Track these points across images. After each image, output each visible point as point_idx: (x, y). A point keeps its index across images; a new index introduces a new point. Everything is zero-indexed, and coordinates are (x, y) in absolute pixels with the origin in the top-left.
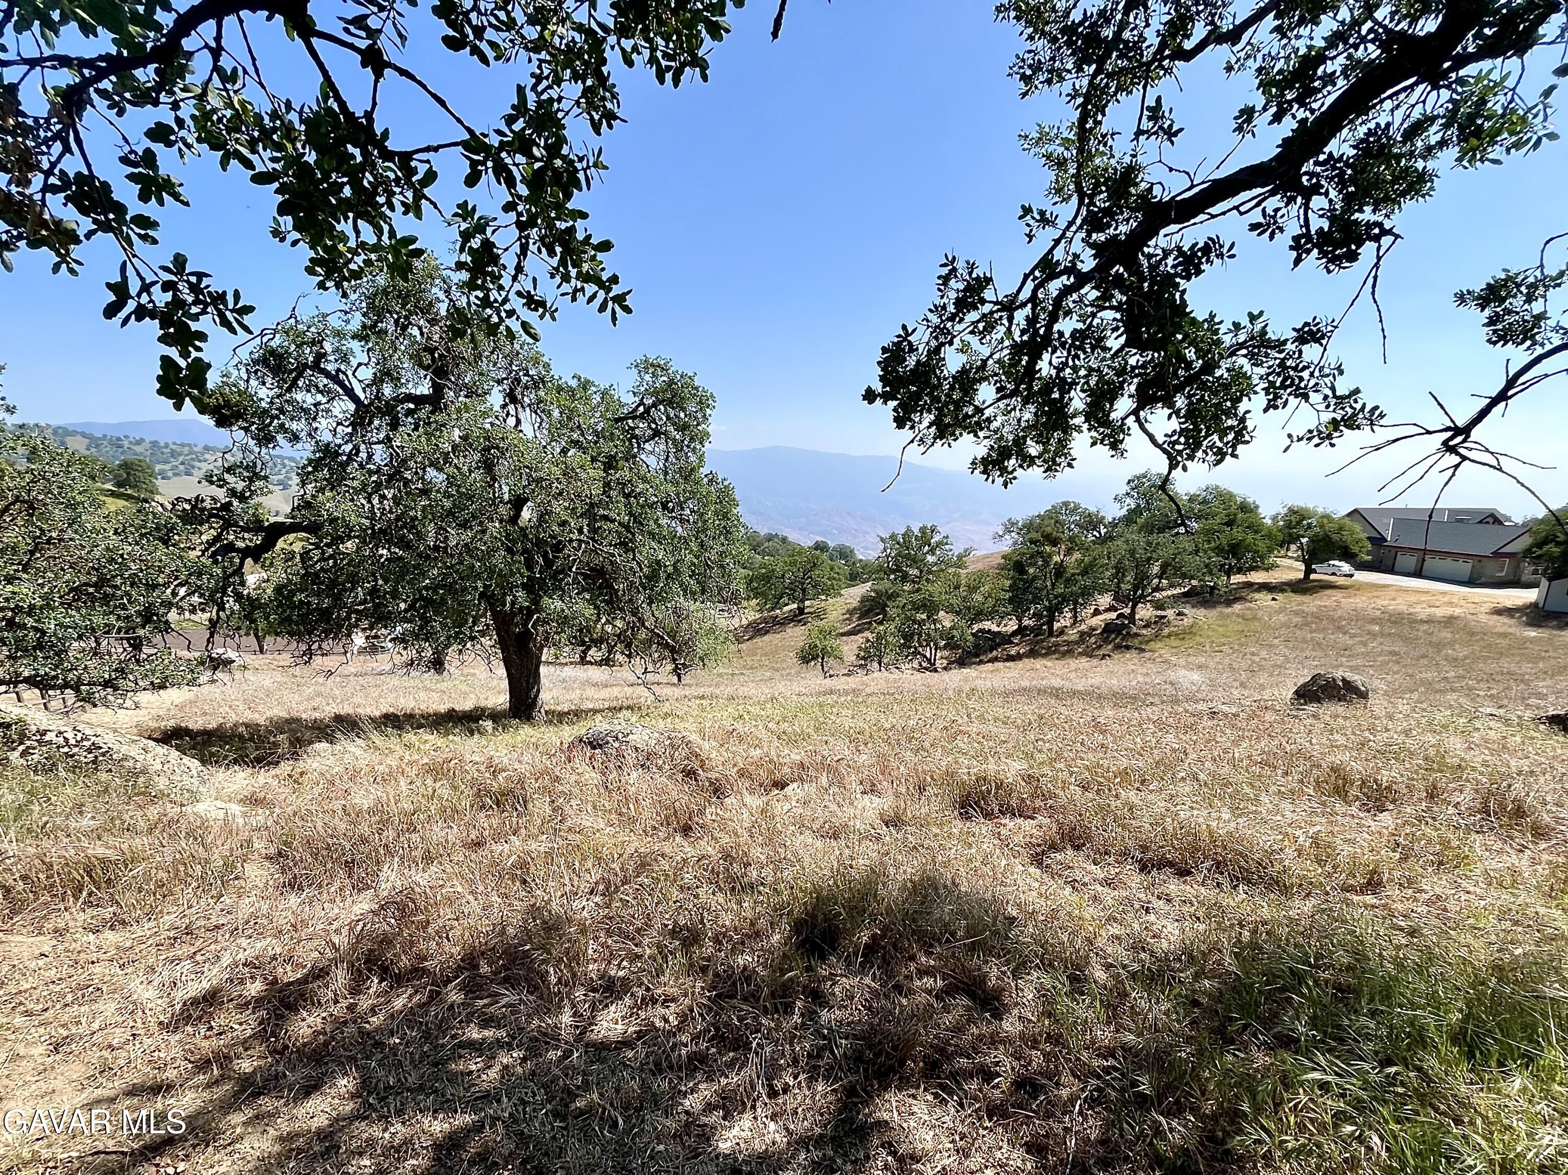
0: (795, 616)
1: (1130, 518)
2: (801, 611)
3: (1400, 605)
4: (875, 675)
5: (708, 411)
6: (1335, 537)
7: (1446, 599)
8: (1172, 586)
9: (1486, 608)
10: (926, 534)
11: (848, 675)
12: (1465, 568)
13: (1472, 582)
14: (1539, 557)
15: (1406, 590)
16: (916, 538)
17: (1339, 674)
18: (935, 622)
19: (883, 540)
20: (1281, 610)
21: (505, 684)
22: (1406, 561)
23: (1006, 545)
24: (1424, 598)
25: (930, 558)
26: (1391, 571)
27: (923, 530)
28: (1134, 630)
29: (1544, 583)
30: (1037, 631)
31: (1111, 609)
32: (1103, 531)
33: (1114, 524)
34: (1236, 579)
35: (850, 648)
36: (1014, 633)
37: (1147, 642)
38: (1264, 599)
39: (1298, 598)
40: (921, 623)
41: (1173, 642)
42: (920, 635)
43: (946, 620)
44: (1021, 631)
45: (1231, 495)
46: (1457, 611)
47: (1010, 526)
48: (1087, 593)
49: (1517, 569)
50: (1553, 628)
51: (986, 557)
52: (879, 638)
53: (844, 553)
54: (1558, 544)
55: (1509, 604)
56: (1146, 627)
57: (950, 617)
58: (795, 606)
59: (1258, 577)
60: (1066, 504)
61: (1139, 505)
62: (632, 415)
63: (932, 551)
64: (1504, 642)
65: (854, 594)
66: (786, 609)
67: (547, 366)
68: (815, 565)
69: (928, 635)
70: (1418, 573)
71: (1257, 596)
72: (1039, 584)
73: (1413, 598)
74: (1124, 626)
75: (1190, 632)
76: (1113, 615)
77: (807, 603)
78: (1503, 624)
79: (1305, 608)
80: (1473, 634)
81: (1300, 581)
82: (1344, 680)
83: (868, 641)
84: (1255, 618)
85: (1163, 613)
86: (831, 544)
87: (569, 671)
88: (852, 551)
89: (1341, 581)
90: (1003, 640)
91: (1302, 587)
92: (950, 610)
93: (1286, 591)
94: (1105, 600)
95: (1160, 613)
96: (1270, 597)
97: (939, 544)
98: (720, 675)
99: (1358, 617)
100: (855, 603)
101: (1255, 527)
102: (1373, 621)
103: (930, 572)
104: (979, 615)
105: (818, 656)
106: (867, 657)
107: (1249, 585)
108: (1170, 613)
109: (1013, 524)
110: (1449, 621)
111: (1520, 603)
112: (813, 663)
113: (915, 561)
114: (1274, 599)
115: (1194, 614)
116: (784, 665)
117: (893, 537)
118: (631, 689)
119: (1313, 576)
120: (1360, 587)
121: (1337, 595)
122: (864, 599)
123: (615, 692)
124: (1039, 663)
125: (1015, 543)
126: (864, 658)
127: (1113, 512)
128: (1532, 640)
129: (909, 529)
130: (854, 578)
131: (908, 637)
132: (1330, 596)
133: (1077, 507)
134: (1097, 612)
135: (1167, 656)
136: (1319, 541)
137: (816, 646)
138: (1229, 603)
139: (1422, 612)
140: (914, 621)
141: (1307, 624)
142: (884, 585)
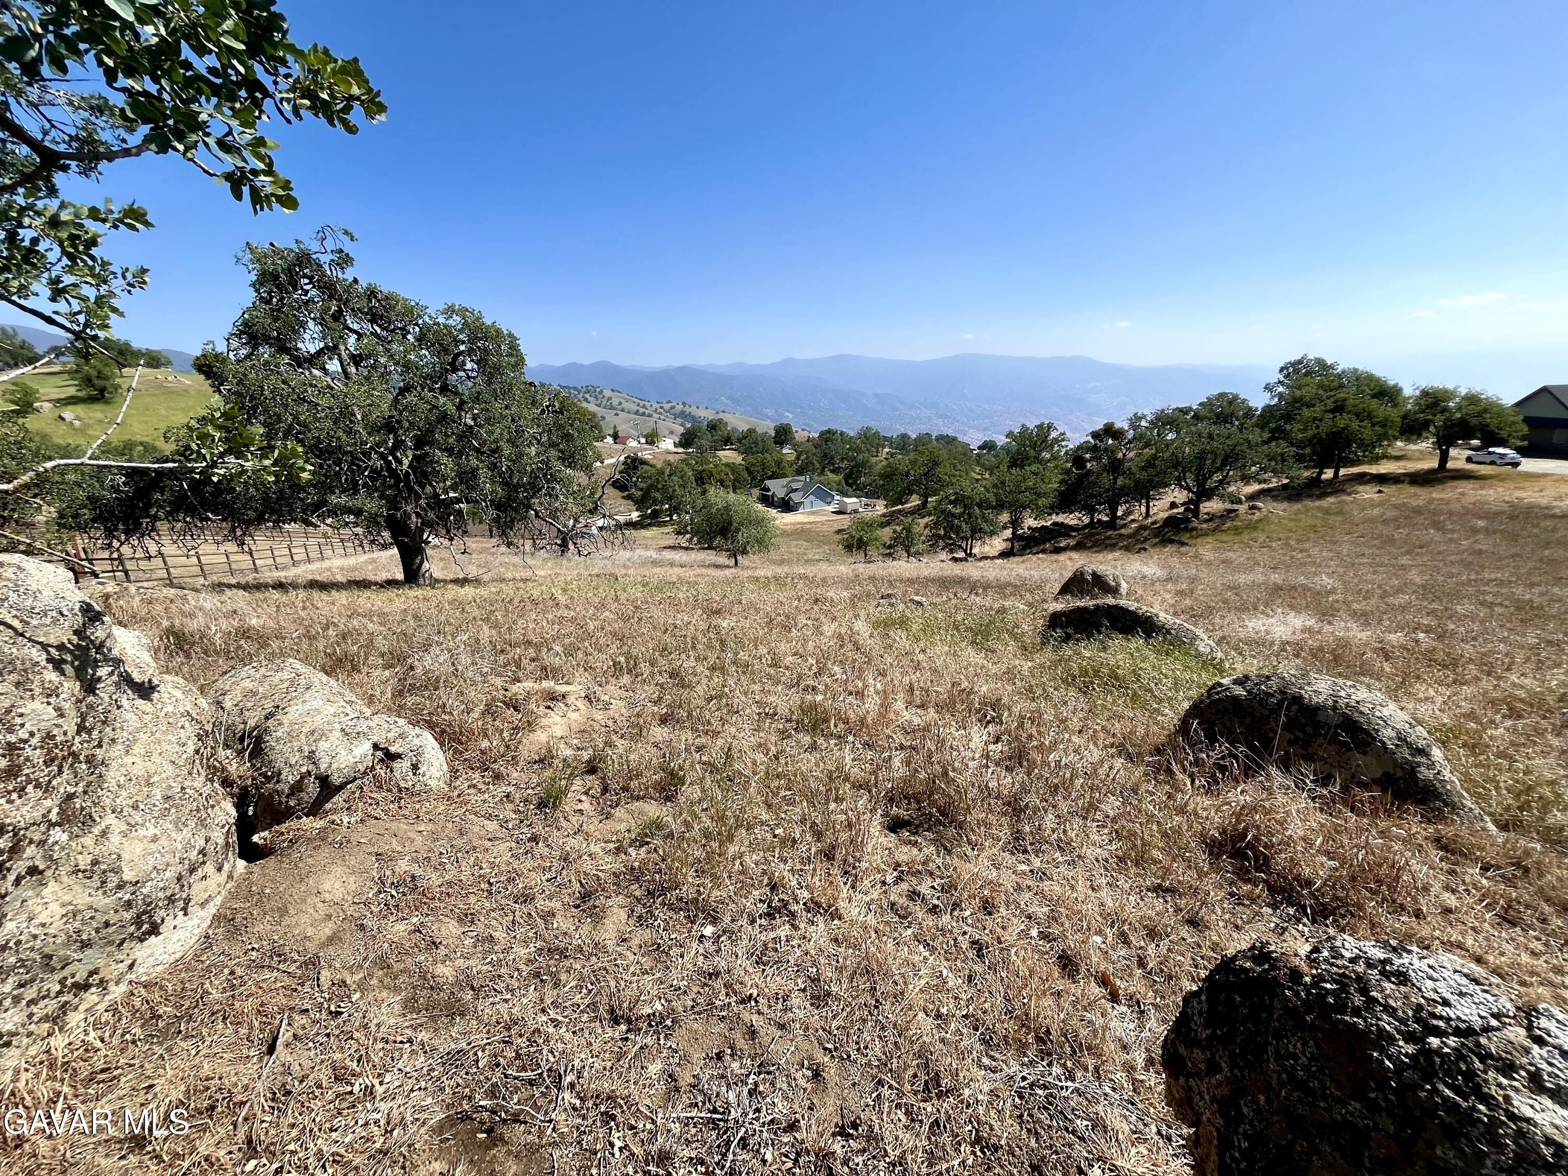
6: (1477, 420)
10: (1043, 432)
16: (1033, 435)
37: (1199, 536)
38: (1368, 493)
39: (1413, 490)
44: (1089, 523)
63: (1047, 448)
68: (935, 463)
71: (1363, 488)
74: (1186, 520)
79: (1412, 501)
81: (1431, 472)
85: (1236, 507)
89: (1493, 470)
91: (1424, 478)
93: (1403, 482)
94: (1182, 494)
95: (1231, 506)
96: (1377, 489)
112: (855, 551)
114: (1380, 492)
115: (1271, 508)
119: (1450, 465)
121: (1466, 487)
132: (1456, 488)
134: (1172, 506)
136: (1453, 425)
140: (950, 514)
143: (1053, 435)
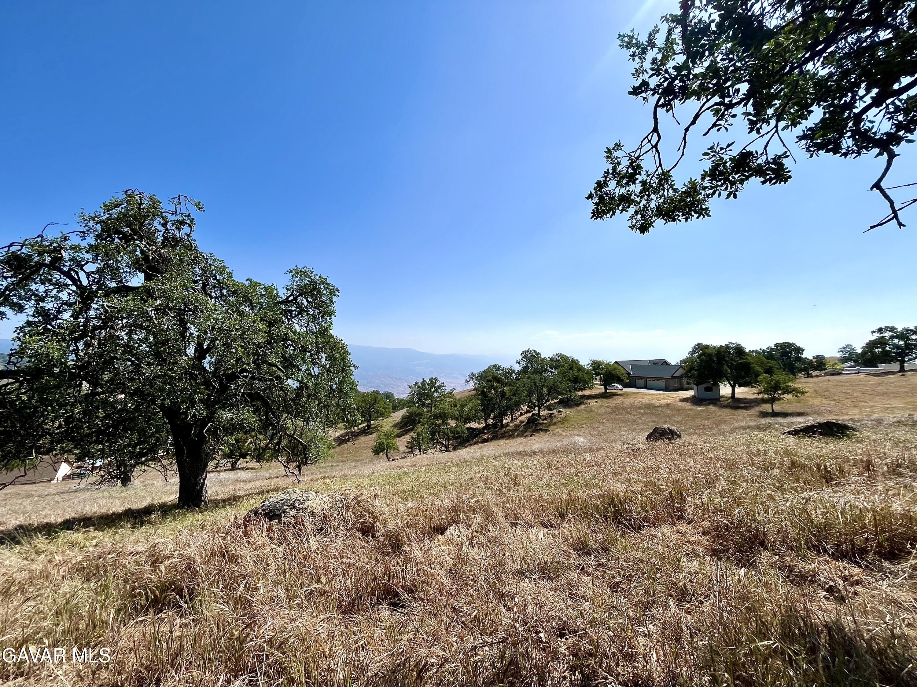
0: (365, 430)
1: (525, 369)
2: (369, 426)
3: (646, 400)
4: (418, 456)
5: (334, 299)
6: (614, 373)
7: (662, 397)
8: (553, 399)
9: (677, 399)
10: (433, 382)
11: (403, 458)
12: (662, 384)
13: (667, 389)
14: (690, 377)
15: (646, 394)
16: (428, 384)
17: (666, 426)
18: (446, 424)
19: (410, 387)
20: (601, 406)
21: (177, 488)
22: (640, 382)
23: (472, 385)
24: (654, 397)
25: (436, 394)
26: (635, 387)
27: (431, 380)
28: (541, 421)
29: (695, 387)
30: (495, 425)
31: (528, 412)
32: (515, 377)
33: (519, 372)
34: (580, 393)
35: (402, 443)
36: (484, 428)
37: (547, 427)
38: (592, 402)
39: (606, 400)
40: (439, 426)
41: (559, 425)
42: (439, 432)
43: (452, 423)
44: (487, 426)
45: (567, 357)
46: (669, 401)
47: (472, 377)
48: (518, 404)
49: (681, 383)
50: (706, 405)
51: (462, 392)
52: (418, 435)
53: (389, 396)
54: (696, 370)
55: (685, 397)
56: (546, 419)
57: (454, 421)
58: (366, 424)
59: (587, 392)
60: (495, 366)
61: (527, 365)
62: (285, 302)
63: (436, 391)
64: (692, 413)
65: (398, 416)
66: (360, 426)
67: (230, 274)
68: (376, 401)
69: (444, 432)
70: (646, 387)
71: (589, 401)
72: (494, 401)
73: (650, 397)
74: (536, 420)
75: (565, 420)
76: (530, 415)
77: (372, 422)
78: (687, 405)
79: (610, 404)
80: (679, 410)
81: (603, 393)
82: (669, 429)
83: (413, 438)
84: (591, 411)
85: (552, 412)
86: (382, 392)
87: (224, 475)
88: (392, 395)
89: (620, 392)
90: (481, 431)
91: (605, 396)
92: (453, 418)
93: (600, 398)
94: (525, 408)
95: (550, 412)
96: (594, 401)
97: (440, 387)
98: (324, 468)
99: (632, 406)
100: (398, 420)
101: (581, 369)
102: (639, 408)
103: (436, 401)
104: (469, 419)
105: (384, 449)
106: (412, 447)
107: (583, 396)
108: (555, 411)
109: (473, 375)
110: (668, 405)
111: (688, 396)
112: (381, 454)
113: (429, 396)
114: (596, 402)
115: (566, 412)
116: (362, 458)
117: (416, 384)
118: (268, 481)
119: (608, 391)
120: (627, 394)
121: (620, 398)
122: (404, 417)
123: (258, 483)
124: (502, 442)
125: (475, 385)
126: (410, 448)
127: (517, 368)
128: (700, 411)
129: (424, 380)
130: (395, 408)
131: (433, 434)
132: (617, 399)
133: (500, 367)
134: (521, 414)
135: (560, 432)
136: (607, 375)
137: (383, 443)
138: (578, 405)
139: (657, 403)
140: (436, 425)
141: (614, 412)
142: (414, 409)
143: (438, 384)
